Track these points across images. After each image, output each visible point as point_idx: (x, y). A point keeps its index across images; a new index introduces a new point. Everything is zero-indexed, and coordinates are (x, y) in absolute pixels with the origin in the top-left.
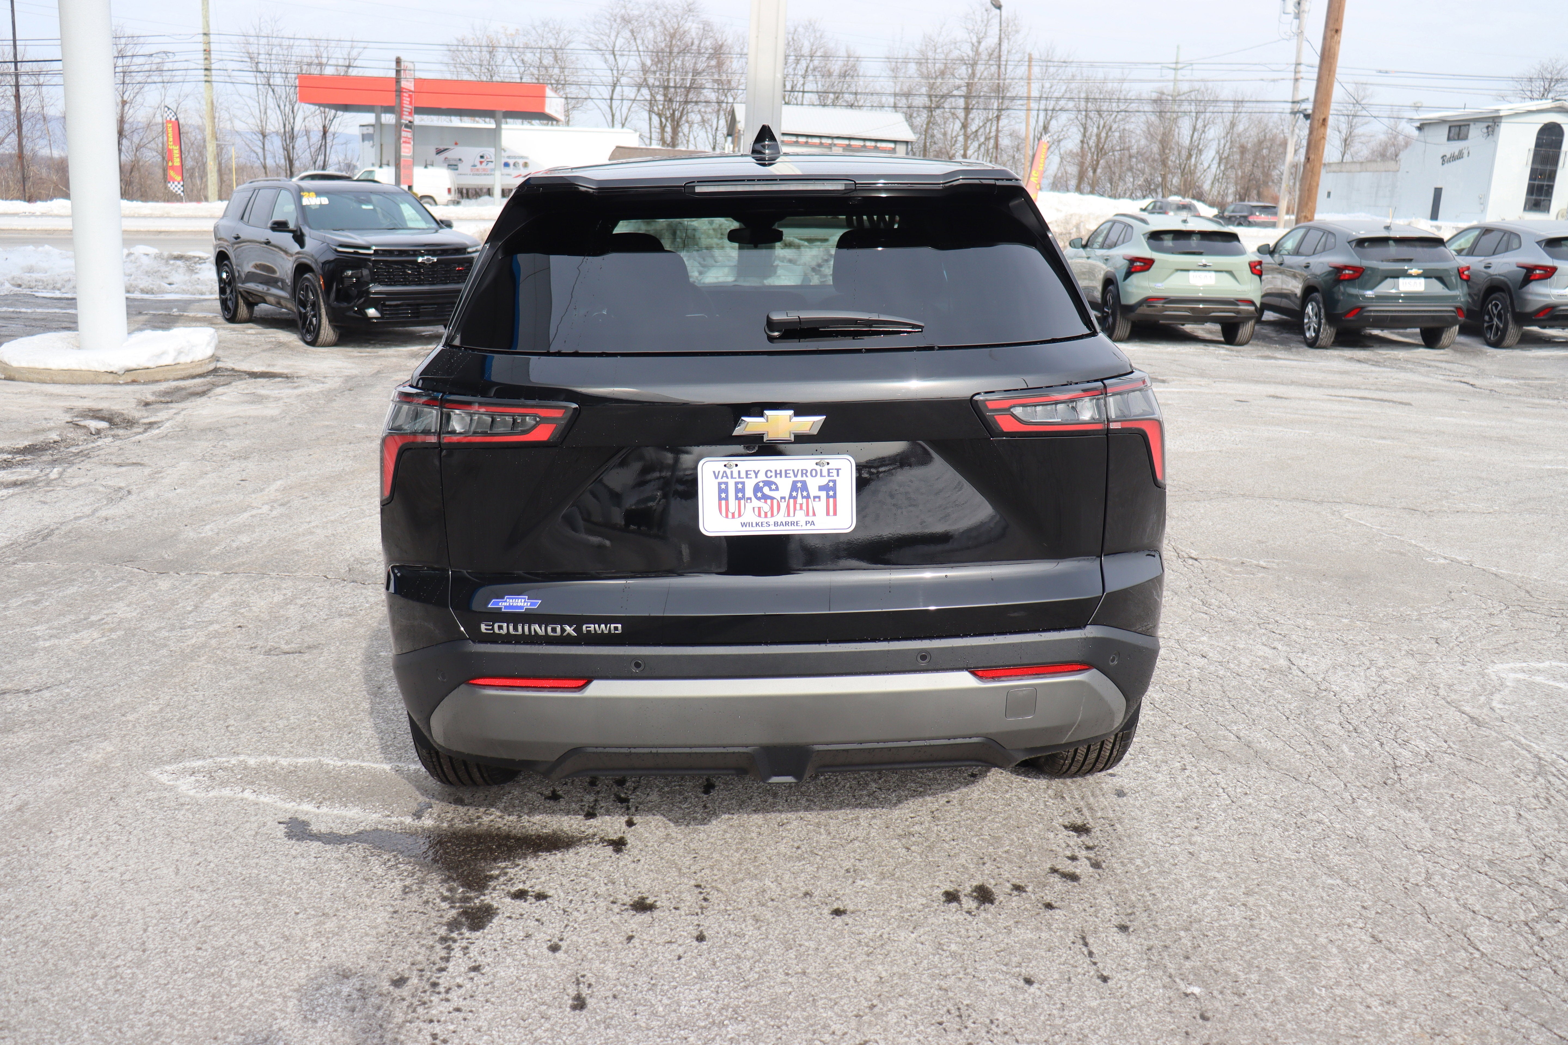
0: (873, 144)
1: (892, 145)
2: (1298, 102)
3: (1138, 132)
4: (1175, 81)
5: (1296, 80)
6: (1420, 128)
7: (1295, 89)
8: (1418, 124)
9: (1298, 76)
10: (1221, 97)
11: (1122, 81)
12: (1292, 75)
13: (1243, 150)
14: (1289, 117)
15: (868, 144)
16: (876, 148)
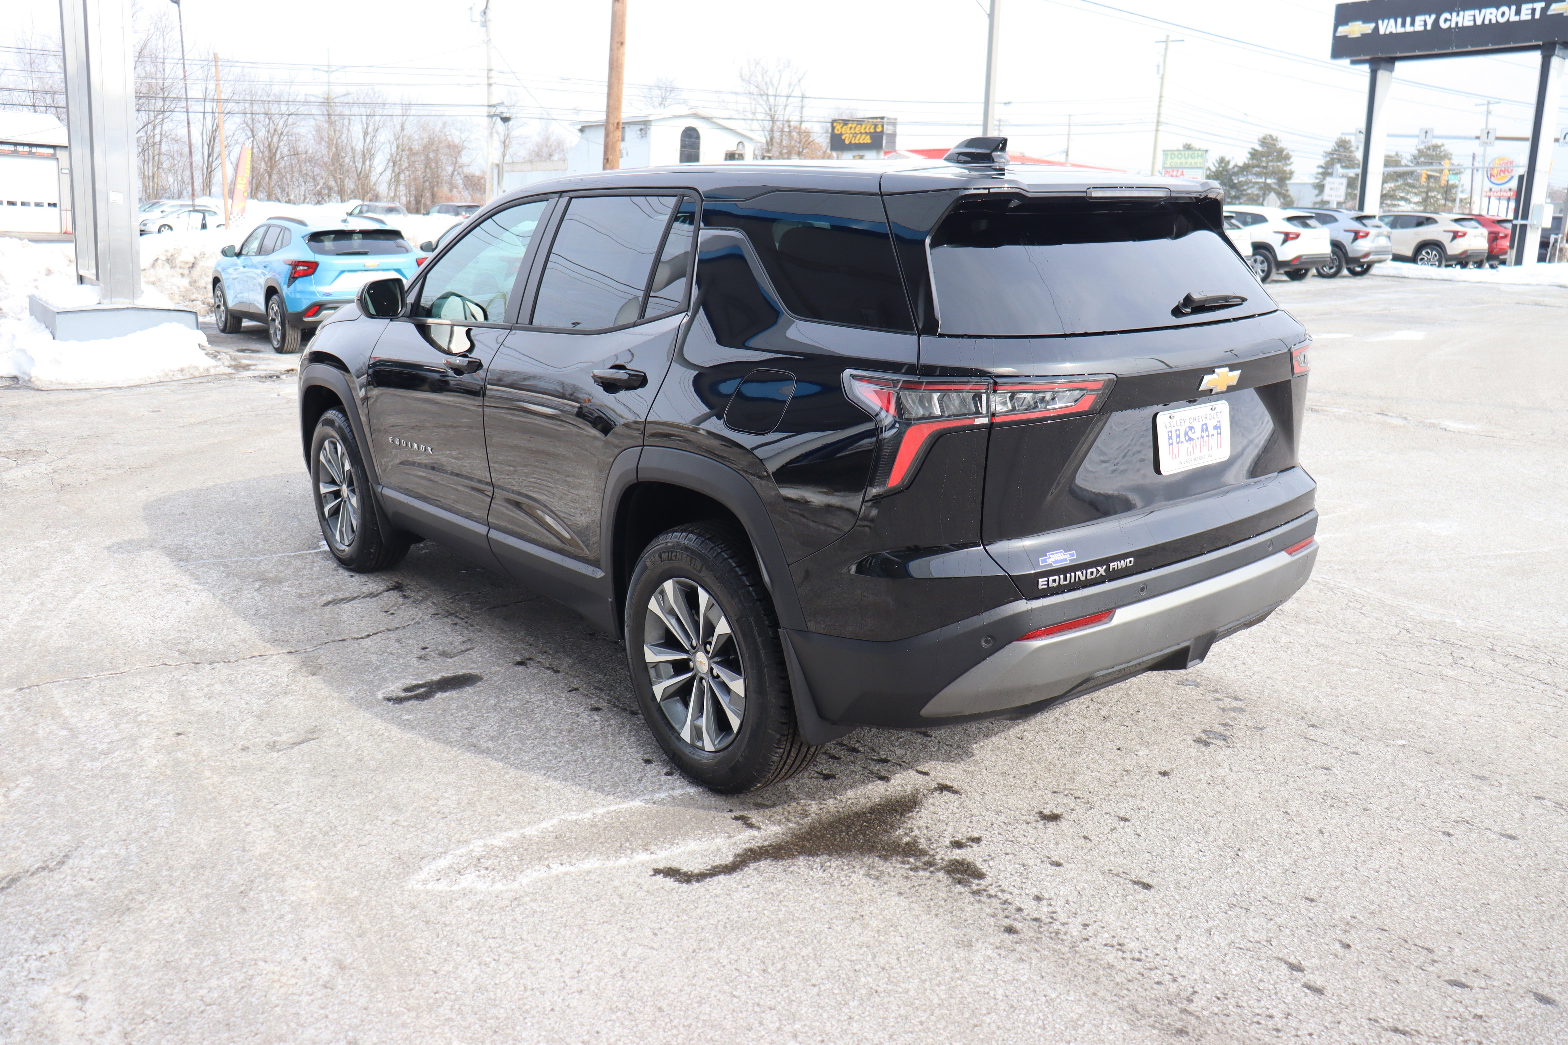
0: (27, 149)
1: (51, 151)
2: (494, 106)
3: (310, 136)
4: (329, 83)
5: (490, 85)
6: (582, 130)
7: (489, 94)
8: (579, 127)
9: (491, 81)
10: (389, 101)
11: (291, 83)
12: (485, 81)
13: (412, 153)
14: (485, 121)
15: (20, 148)
16: (30, 153)
